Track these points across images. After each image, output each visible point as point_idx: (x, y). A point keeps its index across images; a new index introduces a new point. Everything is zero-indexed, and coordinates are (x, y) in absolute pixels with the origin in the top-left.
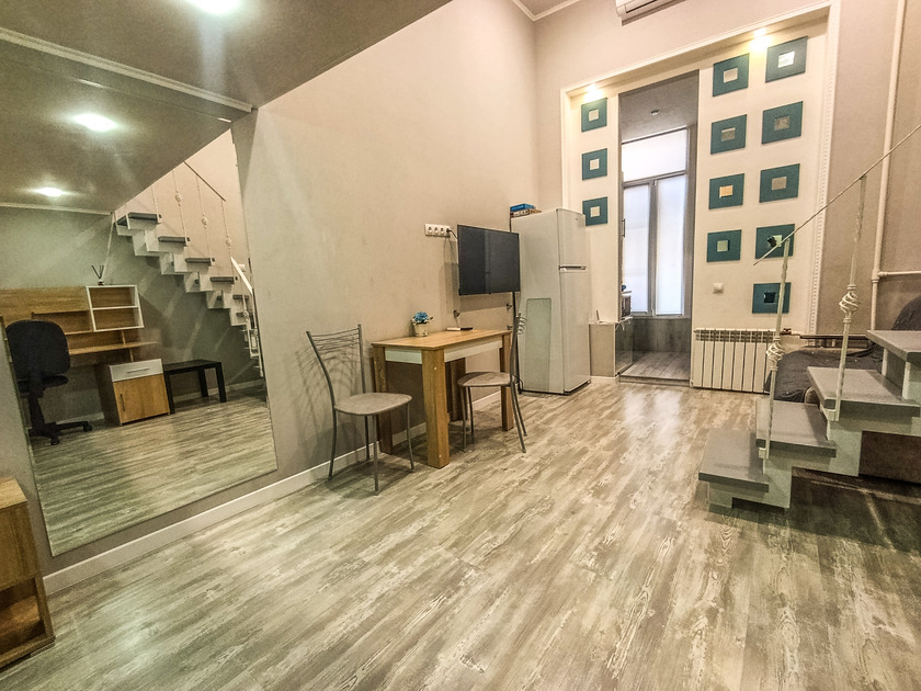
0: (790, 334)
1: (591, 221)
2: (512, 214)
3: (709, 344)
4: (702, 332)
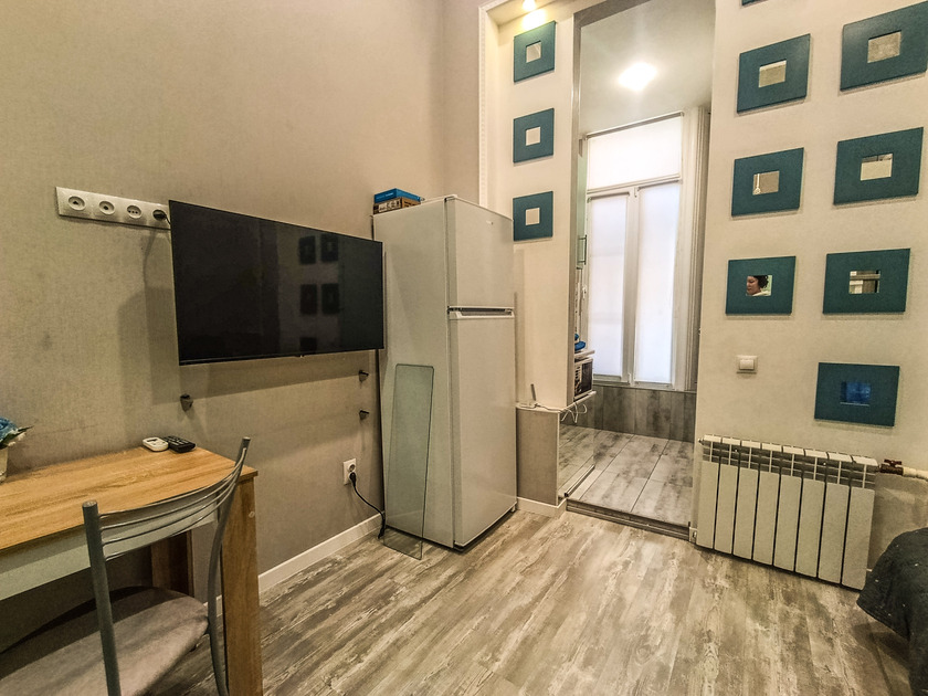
0: (900, 472)
1: (522, 232)
2: (376, 210)
3: (729, 470)
4: (716, 445)
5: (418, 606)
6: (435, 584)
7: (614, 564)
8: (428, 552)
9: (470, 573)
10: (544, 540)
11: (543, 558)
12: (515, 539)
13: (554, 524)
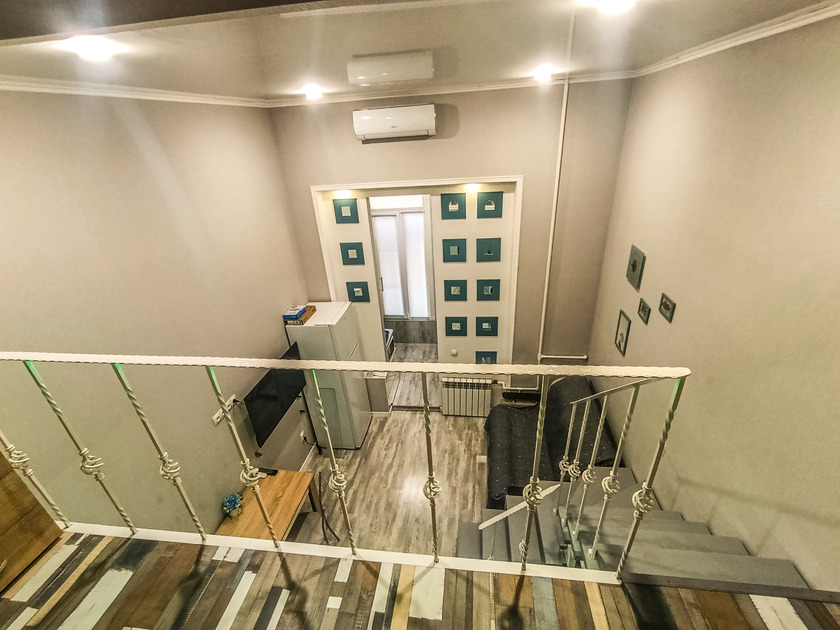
0: (497, 383)
2: (286, 321)
3: (451, 389)
4: (446, 382)
5: (354, 477)
6: (355, 467)
7: (416, 434)
8: (345, 454)
9: (366, 457)
10: (388, 430)
11: (390, 439)
12: (377, 434)
13: (390, 421)
